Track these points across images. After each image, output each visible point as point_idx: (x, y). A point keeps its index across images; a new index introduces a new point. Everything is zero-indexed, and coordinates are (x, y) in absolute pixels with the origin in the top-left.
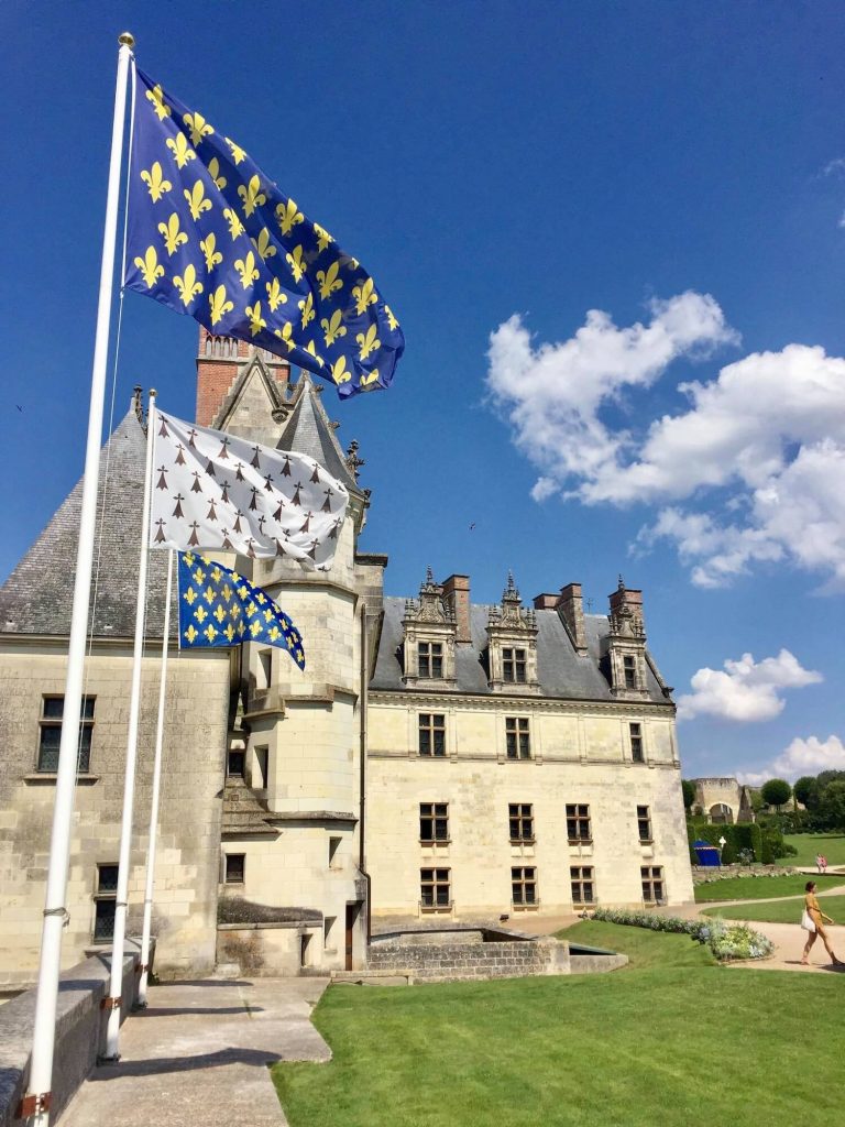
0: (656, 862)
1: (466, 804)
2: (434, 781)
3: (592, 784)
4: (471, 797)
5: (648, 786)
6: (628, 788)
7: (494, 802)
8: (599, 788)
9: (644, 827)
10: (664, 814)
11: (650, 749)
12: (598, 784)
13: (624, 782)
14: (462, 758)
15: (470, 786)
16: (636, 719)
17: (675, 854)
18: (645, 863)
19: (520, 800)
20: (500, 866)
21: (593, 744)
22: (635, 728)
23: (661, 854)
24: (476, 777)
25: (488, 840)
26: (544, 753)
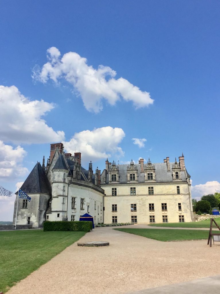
0: (182, 214)
1: (140, 204)
2: (133, 200)
3: (167, 199)
4: (141, 202)
5: (181, 199)
6: (176, 200)
7: (146, 203)
8: (169, 200)
9: (180, 208)
10: (184, 205)
11: (181, 191)
12: (169, 199)
13: (175, 198)
14: (139, 195)
15: (141, 201)
16: (178, 185)
17: (187, 213)
18: (180, 215)
19: (151, 203)
20: (147, 215)
21: (168, 191)
22: (178, 187)
23: (184, 213)
24: (142, 199)
25: (144, 210)
26: (157, 193)
